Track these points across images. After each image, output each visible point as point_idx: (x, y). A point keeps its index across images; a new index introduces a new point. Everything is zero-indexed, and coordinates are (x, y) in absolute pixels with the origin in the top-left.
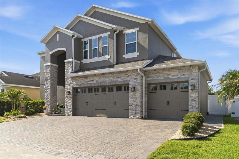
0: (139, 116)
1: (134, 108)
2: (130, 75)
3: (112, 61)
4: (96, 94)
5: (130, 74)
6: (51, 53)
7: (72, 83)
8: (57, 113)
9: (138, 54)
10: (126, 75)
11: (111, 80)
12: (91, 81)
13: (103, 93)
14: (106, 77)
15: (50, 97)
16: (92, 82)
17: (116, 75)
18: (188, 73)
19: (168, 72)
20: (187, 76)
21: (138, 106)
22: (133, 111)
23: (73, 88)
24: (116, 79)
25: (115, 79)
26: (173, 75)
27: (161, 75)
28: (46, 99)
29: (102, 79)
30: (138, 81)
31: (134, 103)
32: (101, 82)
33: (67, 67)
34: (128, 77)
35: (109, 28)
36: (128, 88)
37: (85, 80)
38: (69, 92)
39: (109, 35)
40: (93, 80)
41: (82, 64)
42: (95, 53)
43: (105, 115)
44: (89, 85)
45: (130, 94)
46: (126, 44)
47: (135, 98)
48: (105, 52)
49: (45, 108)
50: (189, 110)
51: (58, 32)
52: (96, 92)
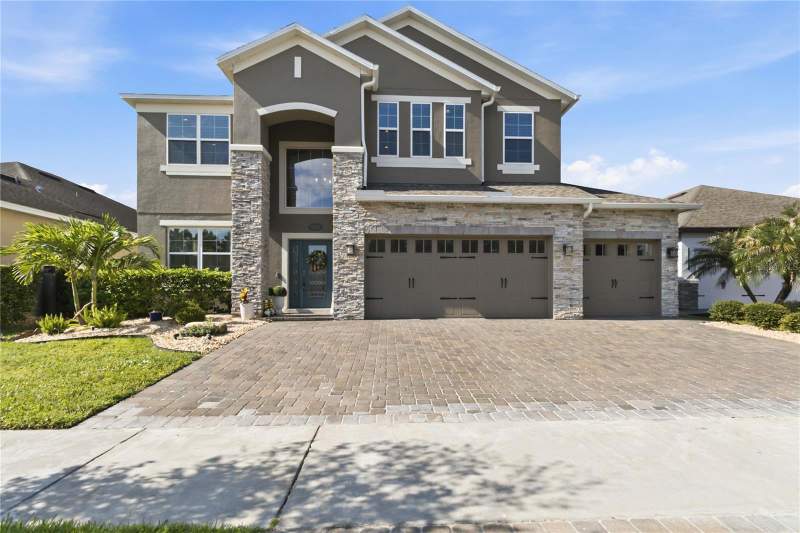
0: (579, 310)
1: (565, 292)
2: (557, 217)
3: (475, 173)
4: (442, 257)
5: (556, 214)
6: (262, 111)
7: (364, 221)
8: (268, 312)
9: (537, 167)
10: (546, 214)
11: (505, 223)
12: (437, 219)
13: (466, 255)
14: (487, 214)
15: (260, 258)
16: (440, 223)
17: (519, 211)
18: (660, 225)
19: (620, 219)
20: (657, 230)
21: (578, 289)
22: (564, 301)
24: (519, 223)
25: (514, 222)
26: (632, 226)
27: (608, 223)
28: (241, 266)
29: (476, 218)
30: (578, 233)
31: (568, 282)
32: (472, 226)
33: (340, 169)
34: (552, 218)
35: (468, 87)
36: (540, 245)
37: (416, 214)
38: (353, 247)
39: (467, 104)
40: (445, 219)
41: (372, 166)
42: (422, 145)
43: (474, 311)
44: (430, 232)
45: (558, 261)
46: (504, 137)
47: (568, 270)
48: (455, 147)
49: (245, 297)
50: (663, 297)
51: (298, 50)
52: (443, 251)
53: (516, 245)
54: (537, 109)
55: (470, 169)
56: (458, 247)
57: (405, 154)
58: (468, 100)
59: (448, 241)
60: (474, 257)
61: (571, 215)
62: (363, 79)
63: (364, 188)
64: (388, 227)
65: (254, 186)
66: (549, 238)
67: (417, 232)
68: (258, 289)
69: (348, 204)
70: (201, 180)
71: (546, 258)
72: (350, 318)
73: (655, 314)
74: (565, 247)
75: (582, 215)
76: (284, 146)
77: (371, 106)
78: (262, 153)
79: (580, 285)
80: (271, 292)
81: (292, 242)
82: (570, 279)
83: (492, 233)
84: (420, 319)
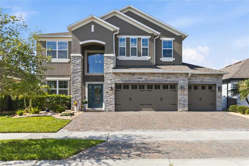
0: (187, 108)
1: (182, 102)
2: (179, 77)
3: (152, 62)
4: (140, 91)
5: (179, 76)
6: (81, 43)
7: (115, 79)
8: (83, 109)
9: (174, 59)
10: (175, 76)
11: (161, 79)
12: (139, 78)
13: (149, 90)
14: (155, 76)
15: (80, 91)
16: (140, 80)
17: (166, 75)
18: (216, 79)
19: (202, 77)
20: (215, 81)
21: (186, 101)
22: (181, 105)
23: (115, 84)
24: (166, 79)
25: (165, 79)
26: (206, 80)
27: (198, 78)
28: (74, 94)
29: (152, 78)
30: (186, 82)
31: (183, 99)
32: (150, 80)
33: (107, 62)
34: (177, 78)
35: (150, 32)
36: (174, 86)
37: (132, 76)
38: (111, 88)
39: (149, 38)
40: (141, 78)
41: (117, 60)
42: (134, 52)
43: (152, 109)
44: (136, 82)
45: (179, 92)
46: (163, 49)
47: (183, 95)
48: (145, 54)
49: (76, 104)
50: (217, 104)
51: (93, 23)
52: (141, 89)
53: (165, 86)
54: (174, 39)
55: (150, 60)
56: (146, 87)
57: (128, 55)
59: (142, 85)
60: (151, 91)
61: (184, 76)
62: (114, 32)
63: (114, 68)
64: (122, 81)
65: (78, 68)
66: (177, 84)
67: (132, 82)
68: (80, 101)
69: (109, 73)
70: (58, 64)
71: (176, 91)
72: (110, 111)
73: (214, 110)
74: (182, 87)
75: (188, 76)
76: (86, 52)
77: (117, 39)
78: (81, 57)
79: (187, 100)
80: (83, 103)
81: (89, 85)
82: (184, 98)
83: (157, 82)
84: (133, 111)
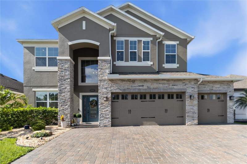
0: (196, 122)
1: (191, 114)
2: (187, 84)
4: (142, 101)
6: (70, 43)
7: (111, 87)
8: (73, 125)
9: (178, 65)
10: (183, 83)
11: (167, 87)
12: (140, 86)
13: (152, 100)
14: (159, 83)
15: (69, 103)
16: (141, 88)
17: (172, 82)
18: (226, 87)
19: (211, 85)
20: (226, 89)
21: (196, 113)
22: (190, 118)
23: (112, 93)
24: (173, 87)
25: (171, 87)
26: (216, 88)
28: (62, 106)
29: (155, 85)
30: (196, 90)
31: (192, 110)
32: (154, 88)
33: (101, 66)
34: (185, 85)
36: (180, 96)
37: (132, 84)
38: (107, 97)
39: (151, 41)
40: (143, 86)
41: (114, 66)
42: (133, 57)
43: (155, 123)
44: (137, 91)
45: (188, 102)
46: (165, 54)
47: (192, 105)
48: (146, 57)
49: (63, 119)
50: (228, 116)
51: (84, 18)
52: (142, 99)
53: (170, 96)
54: (178, 42)
55: (152, 66)
56: (148, 97)
57: (127, 61)
58: (151, 39)
59: (144, 95)
60: (154, 101)
61: (193, 83)
62: (110, 30)
63: (111, 74)
64: (120, 90)
65: (67, 73)
66: (184, 93)
67: (132, 91)
68: (69, 115)
69: (105, 80)
70: (48, 73)
71: (183, 101)
72: (105, 126)
73: (224, 122)
74: (191, 96)
75: (197, 83)
76: (80, 59)
77: (113, 42)
78: (70, 60)
79: (197, 111)
80: (75, 116)
81: (83, 96)
82: (192, 109)
83: (162, 91)
84: (134, 126)
